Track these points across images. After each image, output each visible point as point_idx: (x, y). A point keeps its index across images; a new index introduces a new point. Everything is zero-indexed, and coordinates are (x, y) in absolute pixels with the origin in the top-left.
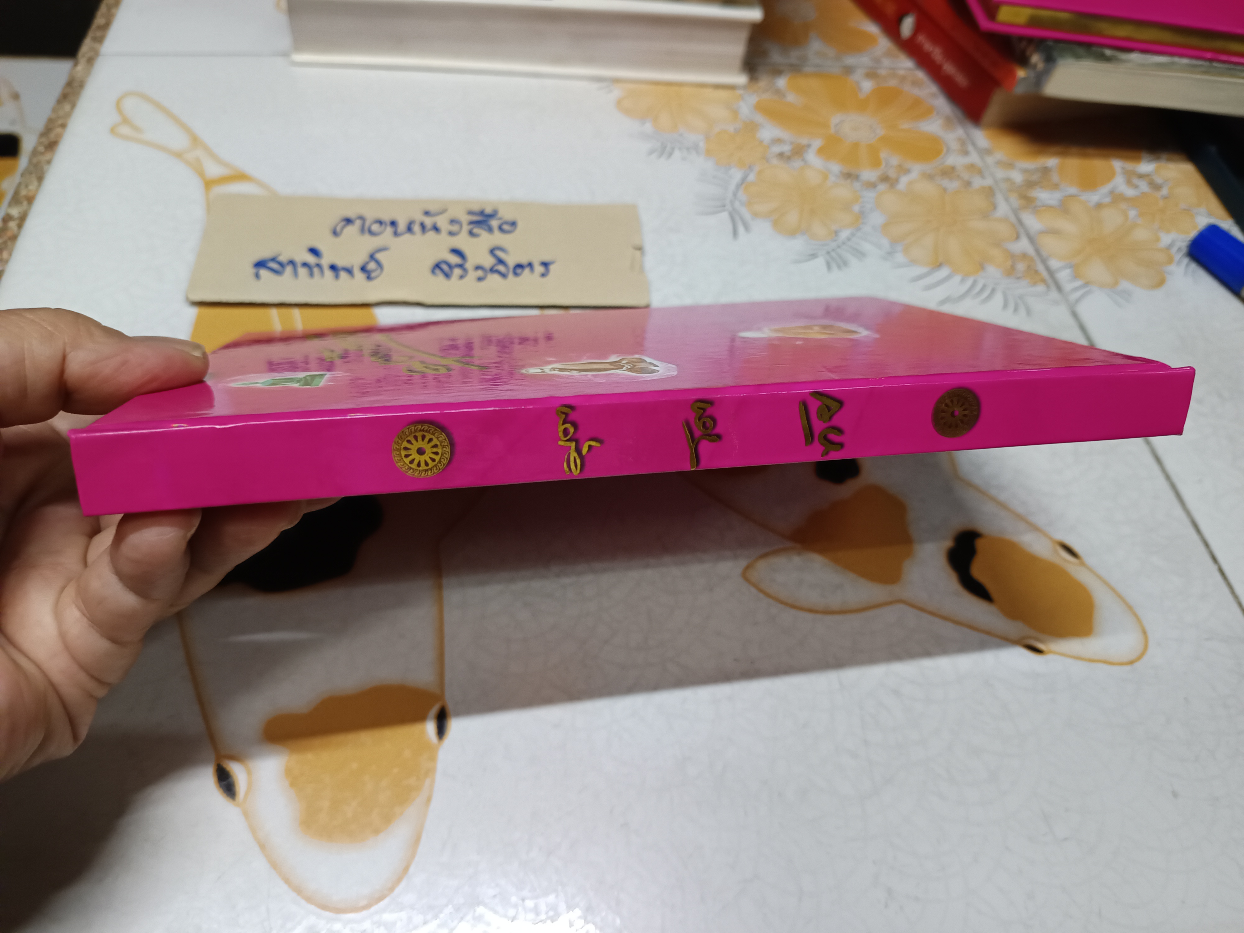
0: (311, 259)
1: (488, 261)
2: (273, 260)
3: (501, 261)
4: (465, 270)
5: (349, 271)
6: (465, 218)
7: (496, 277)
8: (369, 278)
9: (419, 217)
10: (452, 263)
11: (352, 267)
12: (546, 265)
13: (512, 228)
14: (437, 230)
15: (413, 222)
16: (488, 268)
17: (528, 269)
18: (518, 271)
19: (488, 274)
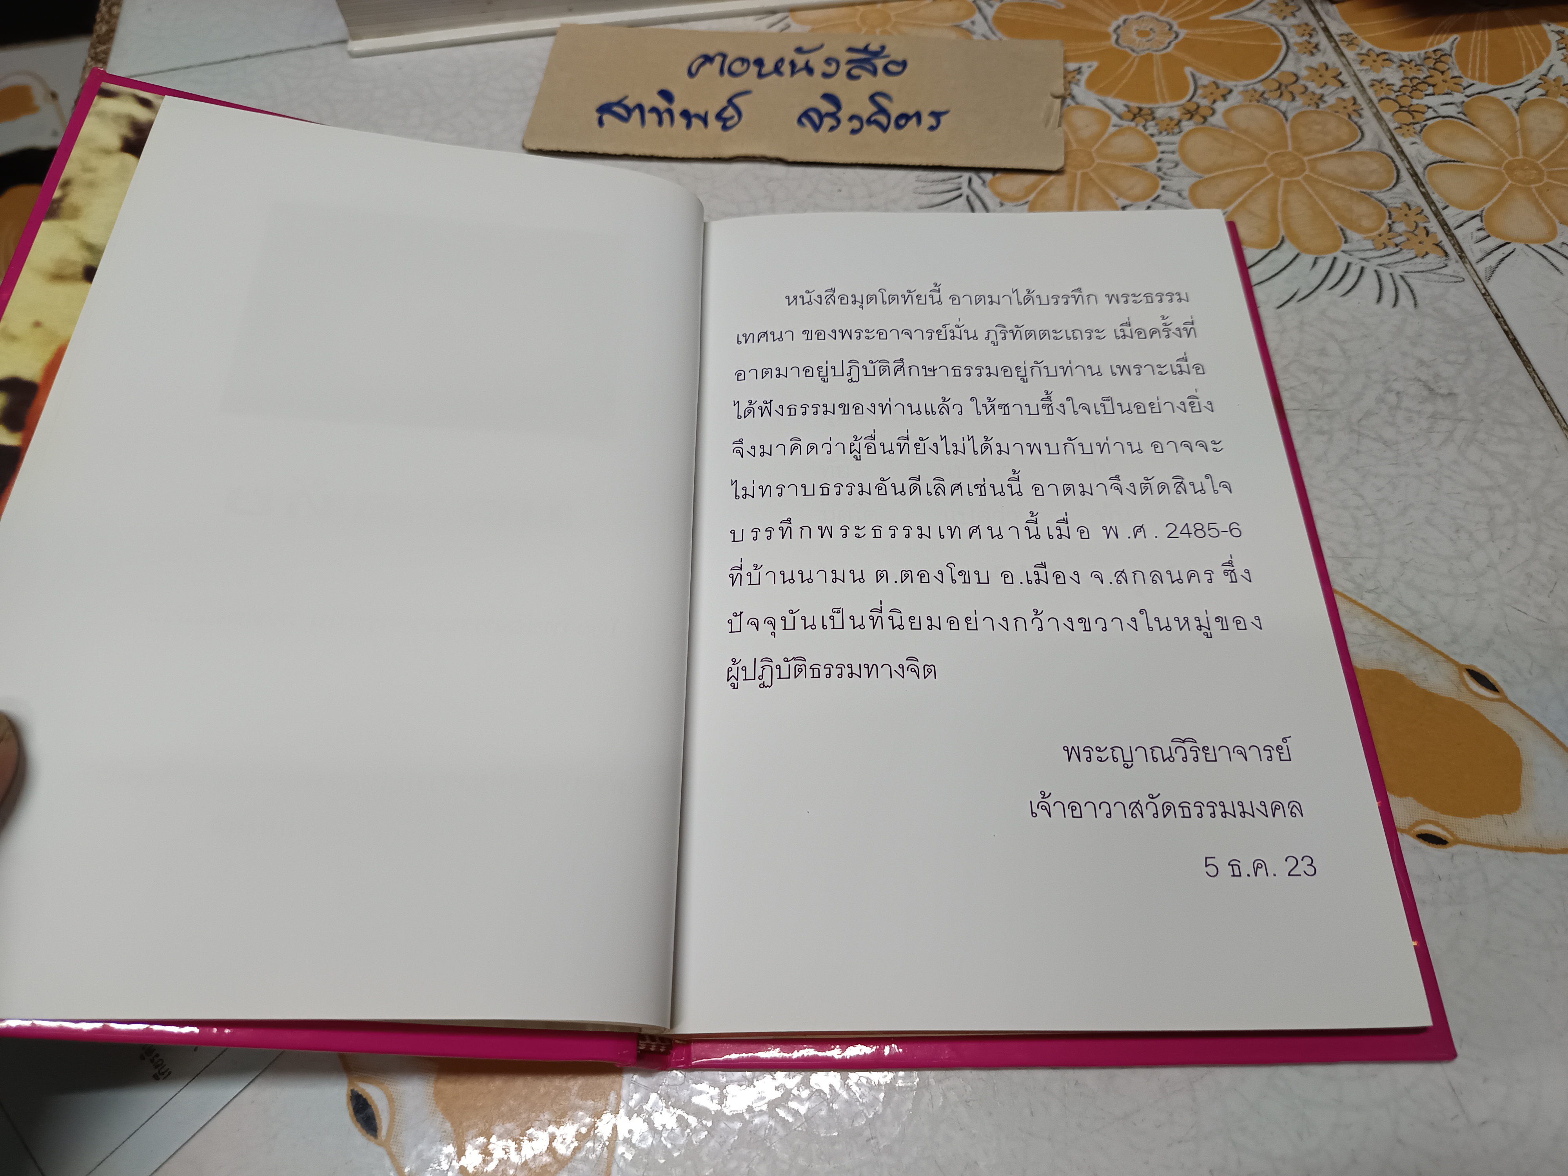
0: (662, 104)
1: (867, 110)
2: (619, 103)
3: (882, 110)
4: (839, 121)
5: (705, 120)
6: (845, 57)
7: (874, 128)
8: (725, 128)
9: (789, 55)
10: (824, 111)
11: (706, 113)
12: (937, 115)
13: (900, 69)
14: (810, 70)
15: (782, 60)
16: (865, 118)
17: (914, 119)
18: (902, 122)
19: (865, 126)
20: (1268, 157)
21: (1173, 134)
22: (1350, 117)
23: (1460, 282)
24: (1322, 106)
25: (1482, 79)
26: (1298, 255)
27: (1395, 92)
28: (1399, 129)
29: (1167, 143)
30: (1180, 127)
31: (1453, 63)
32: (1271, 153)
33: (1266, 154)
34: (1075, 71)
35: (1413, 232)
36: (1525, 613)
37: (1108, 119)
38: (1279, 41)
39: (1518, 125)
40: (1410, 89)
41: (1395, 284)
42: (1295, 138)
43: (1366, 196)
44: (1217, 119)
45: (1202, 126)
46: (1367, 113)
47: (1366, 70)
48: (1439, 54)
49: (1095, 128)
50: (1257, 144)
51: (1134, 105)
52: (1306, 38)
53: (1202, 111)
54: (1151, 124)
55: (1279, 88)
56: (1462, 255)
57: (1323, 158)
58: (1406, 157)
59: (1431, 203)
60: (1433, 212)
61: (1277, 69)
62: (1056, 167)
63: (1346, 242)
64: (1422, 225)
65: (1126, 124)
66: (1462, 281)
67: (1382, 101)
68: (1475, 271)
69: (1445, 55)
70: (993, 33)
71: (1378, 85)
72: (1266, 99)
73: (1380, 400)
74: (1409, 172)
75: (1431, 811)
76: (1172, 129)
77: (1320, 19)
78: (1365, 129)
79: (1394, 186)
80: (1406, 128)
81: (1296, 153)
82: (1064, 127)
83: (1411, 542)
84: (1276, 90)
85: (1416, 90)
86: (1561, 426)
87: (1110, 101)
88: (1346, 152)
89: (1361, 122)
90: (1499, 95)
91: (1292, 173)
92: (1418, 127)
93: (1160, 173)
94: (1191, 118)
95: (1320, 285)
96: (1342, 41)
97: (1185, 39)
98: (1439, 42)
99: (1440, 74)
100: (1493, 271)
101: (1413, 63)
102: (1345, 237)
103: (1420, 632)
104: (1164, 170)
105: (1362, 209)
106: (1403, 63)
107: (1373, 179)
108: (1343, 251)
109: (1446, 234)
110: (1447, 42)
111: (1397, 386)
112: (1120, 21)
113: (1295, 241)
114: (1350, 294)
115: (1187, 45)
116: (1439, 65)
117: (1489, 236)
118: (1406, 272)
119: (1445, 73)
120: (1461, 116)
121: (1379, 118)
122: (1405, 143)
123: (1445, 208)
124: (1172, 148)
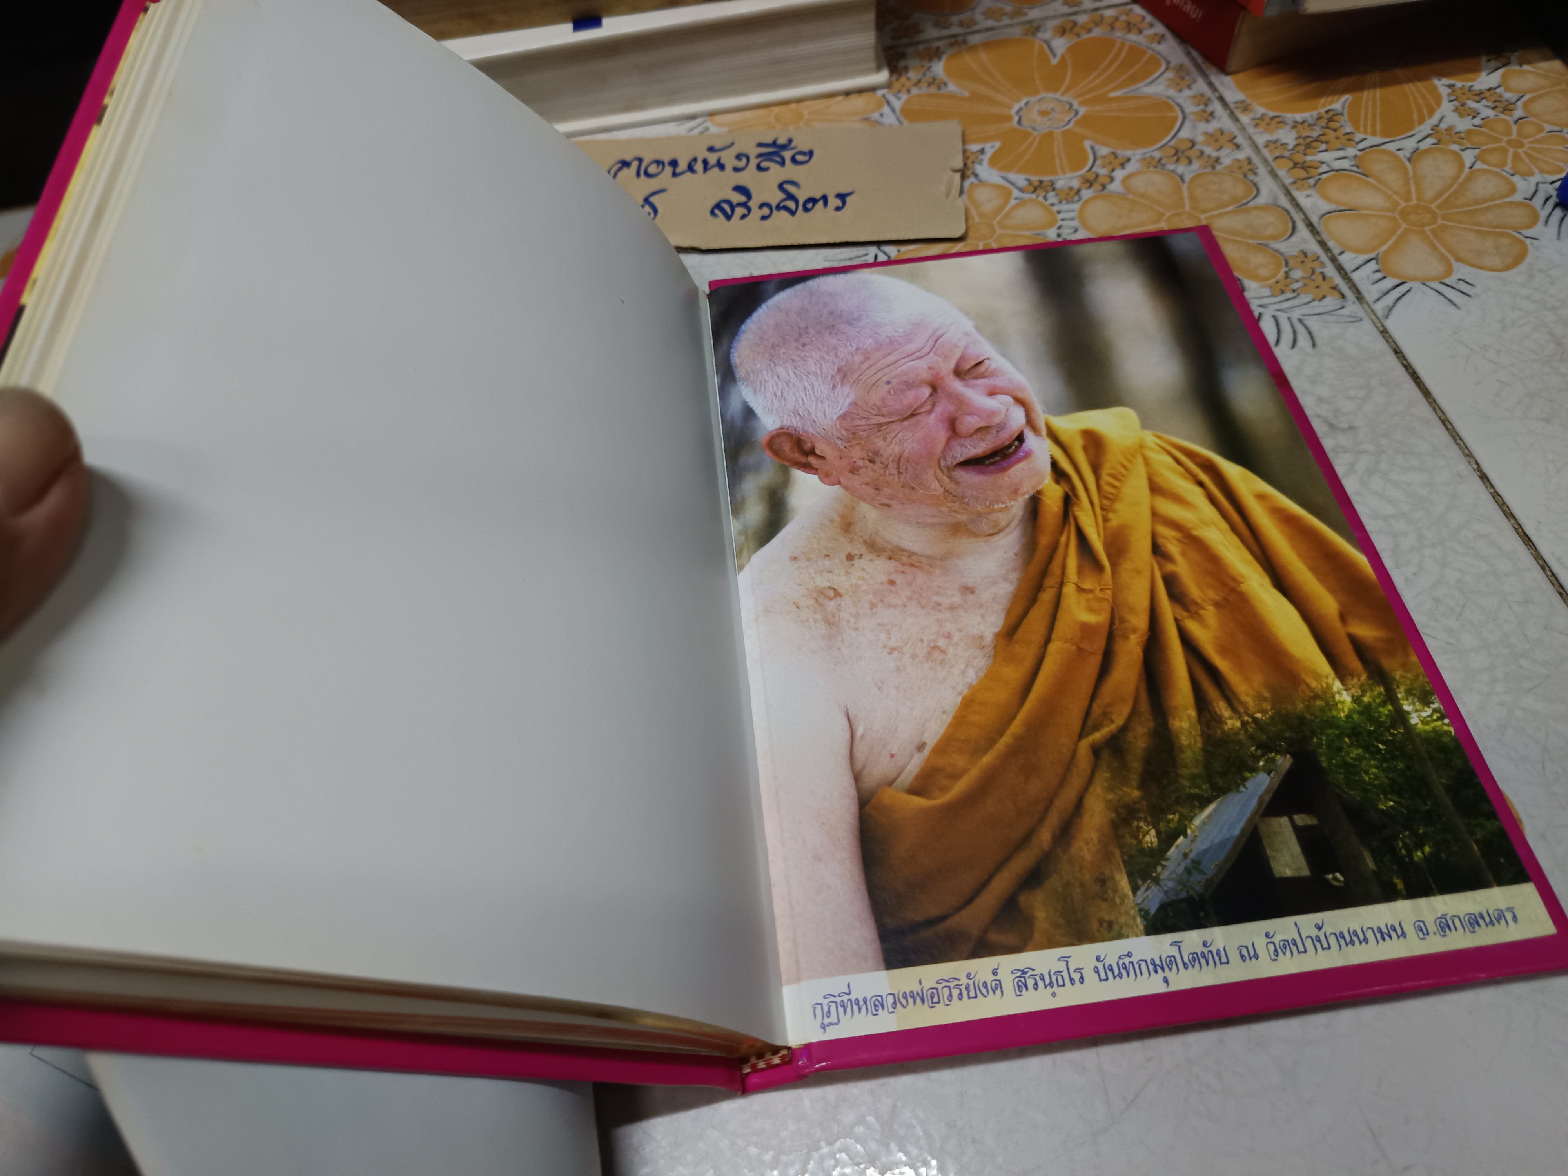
1: (776, 197)
3: (791, 197)
4: (749, 209)
6: (753, 152)
7: (783, 213)
9: (703, 154)
10: (735, 202)
12: (842, 197)
13: (807, 158)
14: (721, 166)
15: (695, 160)
16: (774, 205)
17: (821, 203)
18: (810, 205)
19: (775, 211)
20: (1166, 217)
21: (1073, 202)
22: (1245, 176)
23: (1357, 321)
24: (1218, 167)
25: (1374, 133)
27: (1290, 150)
28: (1294, 184)
29: (1067, 211)
30: (1079, 196)
32: (1168, 214)
33: (1162, 215)
34: (978, 152)
35: (1309, 278)
36: (1434, 638)
37: (1010, 193)
38: (1175, 112)
39: (1411, 174)
40: (1304, 147)
41: (1293, 328)
42: (1192, 198)
43: (1262, 247)
44: (1115, 187)
45: (1102, 193)
46: (1262, 171)
47: (1261, 132)
48: (1331, 113)
49: (997, 202)
50: (1154, 206)
51: (1035, 179)
53: (1101, 180)
54: (1051, 195)
55: (1176, 154)
56: (1359, 296)
57: (1220, 215)
58: (1301, 209)
59: (1327, 250)
60: (1329, 258)
61: (1174, 137)
62: (957, 234)
64: (1318, 270)
65: (1026, 196)
66: (1359, 321)
67: (1277, 160)
68: (1372, 311)
69: (1337, 114)
70: (900, 123)
71: (1272, 146)
72: (1164, 165)
74: (1305, 223)
76: (1072, 197)
77: (1214, 89)
78: (1261, 186)
79: (1290, 237)
80: (1301, 182)
81: (1192, 212)
82: (965, 200)
84: (1173, 156)
85: (1310, 147)
86: (1463, 453)
87: (1012, 176)
88: (1242, 207)
89: (1256, 179)
90: (1391, 147)
92: (1312, 181)
94: (1090, 187)
96: (1237, 108)
97: (1084, 116)
98: (1331, 103)
99: (1333, 132)
100: (1390, 309)
101: (1306, 124)
104: (1063, 236)
105: (1258, 259)
106: (1296, 124)
107: (1270, 231)
109: (1343, 278)
110: (1339, 103)
112: (1022, 103)
115: (1086, 121)
116: (1332, 124)
117: (1384, 278)
118: (1304, 315)
119: (1338, 131)
120: (1354, 168)
121: (1273, 174)
122: (1301, 197)
123: (1342, 253)
124: (1071, 215)
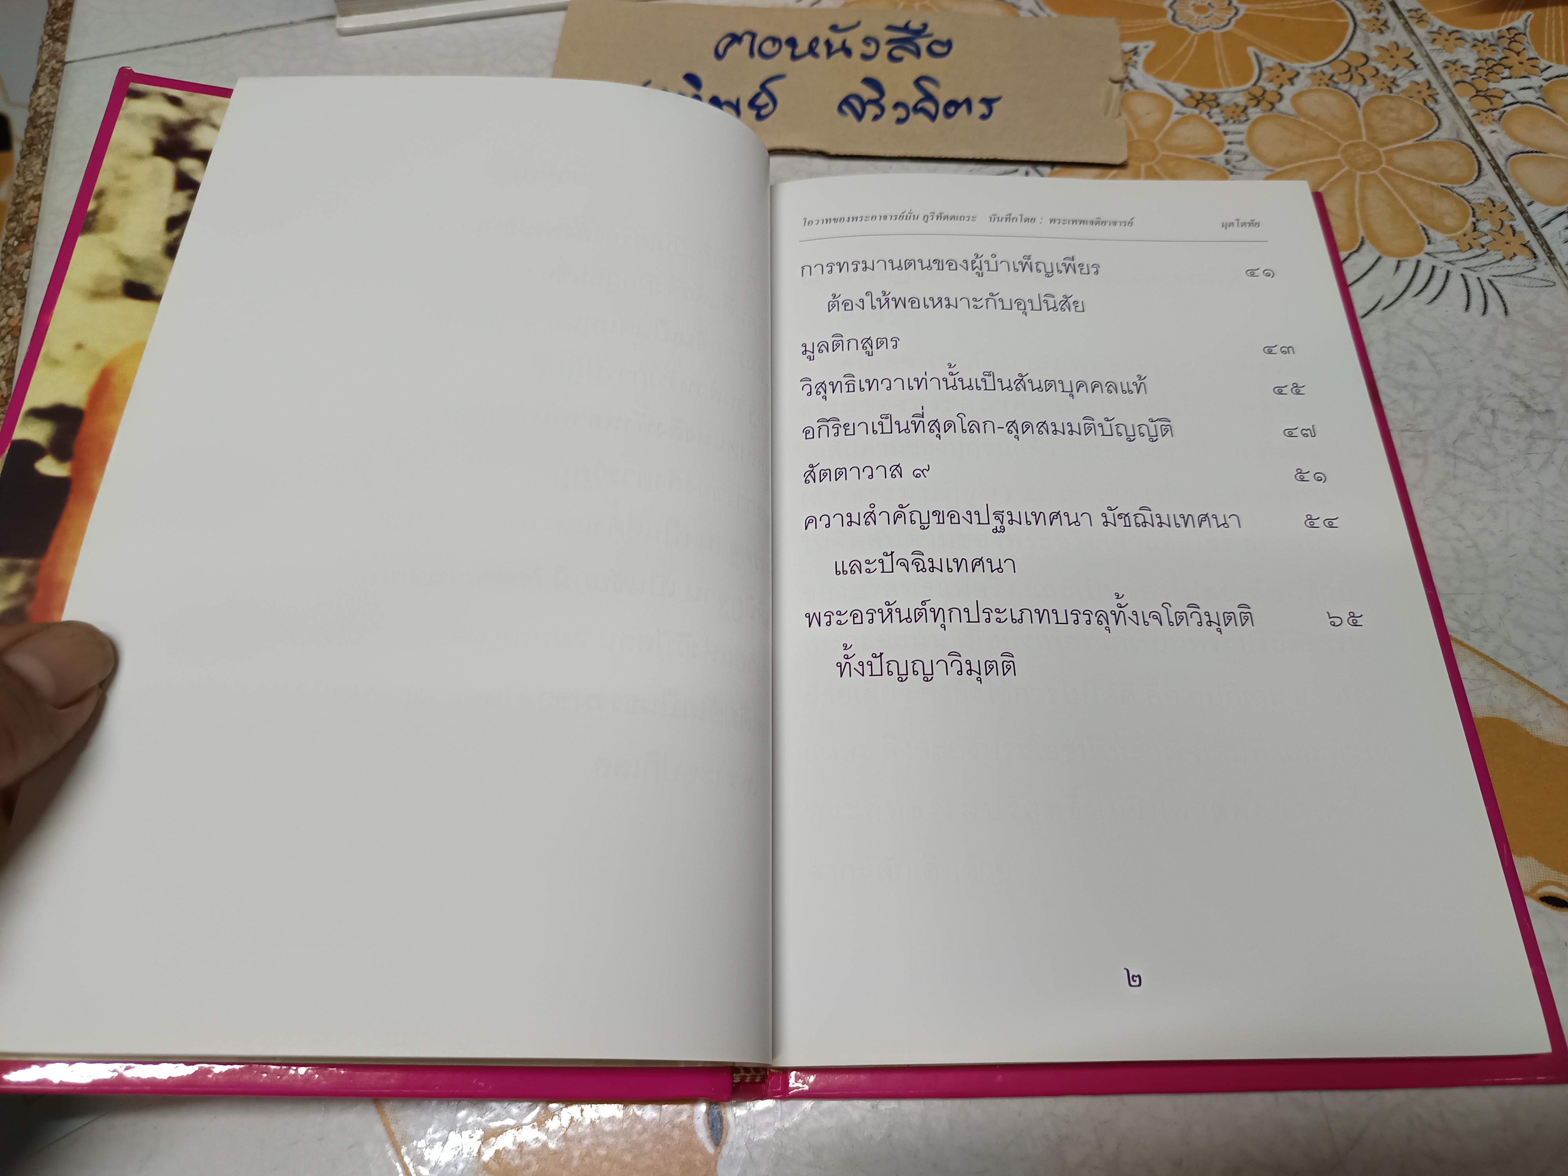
0: (688, 89)
1: (913, 96)
3: (929, 97)
4: (883, 109)
5: (737, 108)
6: (885, 36)
7: (921, 117)
8: (759, 117)
9: (825, 34)
10: (866, 98)
11: (738, 100)
12: (988, 102)
13: (945, 49)
14: (848, 52)
15: (816, 40)
16: (911, 105)
17: (964, 108)
18: (952, 110)
19: (912, 115)
20: (1341, 148)
21: (1240, 122)
22: (1425, 102)
23: (1551, 286)
24: (1395, 90)
25: (1559, 61)
26: (1379, 258)
27: (1471, 75)
28: (1477, 116)
29: (1234, 133)
30: (1246, 114)
31: (1528, 43)
32: (1344, 144)
33: (1339, 145)
34: (1131, 51)
35: (1498, 232)
37: (1170, 106)
38: (1345, 17)
40: (1486, 72)
41: (1483, 290)
42: (1368, 126)
43: (1446, 191)
44: (1284, 106)
45: (1270, 113)
46: (1443, 98)
47: (1439, 50)
48: (1513, 32)
49: (1157, 116)
50: (1329, 134)
51: (1196, 89)
52: (1374, 14)
53: (1269, 97)
54: (1216, 110)
55: (1349, 70)
56: (1552, 257)
57: (1400, 149)
58: (1486, 147)
59: (1515, 199)
60: (1518, 208)
61: (1345, 49)
62: (1119, 160)
63: (1429, 243)
64: (1507, 223)
65: (1189, 111)
66: (1553, 286)
67: (1458, 85)
69: (1520, 34)
70: (1041, 8)
71: (1452, 68)
72: (1336, 83)
73: (1475, 419)
74: (1491, 164)
75: (1553, 872)
76: (1239, 116)
78: (1442, 115)
79: (1476, 180)
80: (1485, 114)
81: (1372, 144)
82: (1125, 116)
83: (1515, 575)
84: (1346, 73)
85: (1492, 73)
87: (1171, 85)
88: (1423, 142)
89: (1437, 108)
91: (1367, 167)
92: (1496, 114)
93: (1229, 167)
94: (1257, 105)
95: (1404, 291)
96: (1411, 17)
97: (1245, 15)
98: (1512, 20)
99: (1516, 55)
101: (1487, 43)
102: (1428, 238)
103: (1531, 675)
104: (1233, 163)
105: (1443, 205)
106: (1476, 42)
107: (1454, 172)
108: (1427, 253)
109: (1533, 233)
110: (1521, 20)
111: (1492, 403)
113: (1376, 242)
114: (1436, 301)
115: (1248, 23)
116: (1514, 46)
118: (1494, 276)
119: (1520, 54)
120: (1540, 102)
121: (1456, 104)
122: (1484, 131)
123: (1530, 204)
124: (1240, 138)
